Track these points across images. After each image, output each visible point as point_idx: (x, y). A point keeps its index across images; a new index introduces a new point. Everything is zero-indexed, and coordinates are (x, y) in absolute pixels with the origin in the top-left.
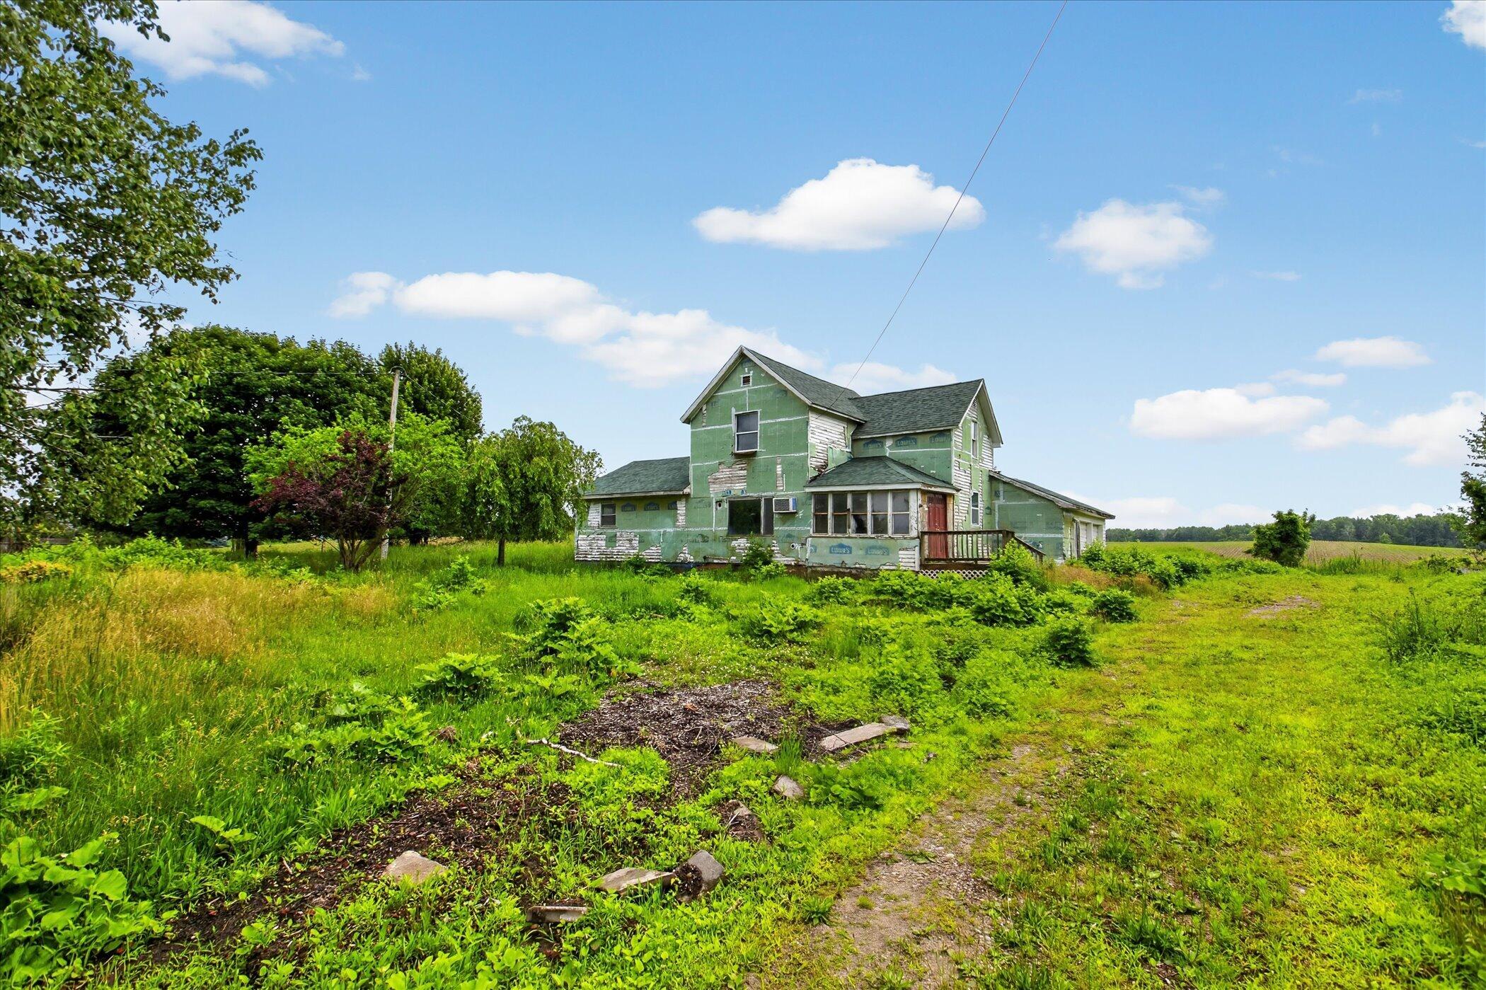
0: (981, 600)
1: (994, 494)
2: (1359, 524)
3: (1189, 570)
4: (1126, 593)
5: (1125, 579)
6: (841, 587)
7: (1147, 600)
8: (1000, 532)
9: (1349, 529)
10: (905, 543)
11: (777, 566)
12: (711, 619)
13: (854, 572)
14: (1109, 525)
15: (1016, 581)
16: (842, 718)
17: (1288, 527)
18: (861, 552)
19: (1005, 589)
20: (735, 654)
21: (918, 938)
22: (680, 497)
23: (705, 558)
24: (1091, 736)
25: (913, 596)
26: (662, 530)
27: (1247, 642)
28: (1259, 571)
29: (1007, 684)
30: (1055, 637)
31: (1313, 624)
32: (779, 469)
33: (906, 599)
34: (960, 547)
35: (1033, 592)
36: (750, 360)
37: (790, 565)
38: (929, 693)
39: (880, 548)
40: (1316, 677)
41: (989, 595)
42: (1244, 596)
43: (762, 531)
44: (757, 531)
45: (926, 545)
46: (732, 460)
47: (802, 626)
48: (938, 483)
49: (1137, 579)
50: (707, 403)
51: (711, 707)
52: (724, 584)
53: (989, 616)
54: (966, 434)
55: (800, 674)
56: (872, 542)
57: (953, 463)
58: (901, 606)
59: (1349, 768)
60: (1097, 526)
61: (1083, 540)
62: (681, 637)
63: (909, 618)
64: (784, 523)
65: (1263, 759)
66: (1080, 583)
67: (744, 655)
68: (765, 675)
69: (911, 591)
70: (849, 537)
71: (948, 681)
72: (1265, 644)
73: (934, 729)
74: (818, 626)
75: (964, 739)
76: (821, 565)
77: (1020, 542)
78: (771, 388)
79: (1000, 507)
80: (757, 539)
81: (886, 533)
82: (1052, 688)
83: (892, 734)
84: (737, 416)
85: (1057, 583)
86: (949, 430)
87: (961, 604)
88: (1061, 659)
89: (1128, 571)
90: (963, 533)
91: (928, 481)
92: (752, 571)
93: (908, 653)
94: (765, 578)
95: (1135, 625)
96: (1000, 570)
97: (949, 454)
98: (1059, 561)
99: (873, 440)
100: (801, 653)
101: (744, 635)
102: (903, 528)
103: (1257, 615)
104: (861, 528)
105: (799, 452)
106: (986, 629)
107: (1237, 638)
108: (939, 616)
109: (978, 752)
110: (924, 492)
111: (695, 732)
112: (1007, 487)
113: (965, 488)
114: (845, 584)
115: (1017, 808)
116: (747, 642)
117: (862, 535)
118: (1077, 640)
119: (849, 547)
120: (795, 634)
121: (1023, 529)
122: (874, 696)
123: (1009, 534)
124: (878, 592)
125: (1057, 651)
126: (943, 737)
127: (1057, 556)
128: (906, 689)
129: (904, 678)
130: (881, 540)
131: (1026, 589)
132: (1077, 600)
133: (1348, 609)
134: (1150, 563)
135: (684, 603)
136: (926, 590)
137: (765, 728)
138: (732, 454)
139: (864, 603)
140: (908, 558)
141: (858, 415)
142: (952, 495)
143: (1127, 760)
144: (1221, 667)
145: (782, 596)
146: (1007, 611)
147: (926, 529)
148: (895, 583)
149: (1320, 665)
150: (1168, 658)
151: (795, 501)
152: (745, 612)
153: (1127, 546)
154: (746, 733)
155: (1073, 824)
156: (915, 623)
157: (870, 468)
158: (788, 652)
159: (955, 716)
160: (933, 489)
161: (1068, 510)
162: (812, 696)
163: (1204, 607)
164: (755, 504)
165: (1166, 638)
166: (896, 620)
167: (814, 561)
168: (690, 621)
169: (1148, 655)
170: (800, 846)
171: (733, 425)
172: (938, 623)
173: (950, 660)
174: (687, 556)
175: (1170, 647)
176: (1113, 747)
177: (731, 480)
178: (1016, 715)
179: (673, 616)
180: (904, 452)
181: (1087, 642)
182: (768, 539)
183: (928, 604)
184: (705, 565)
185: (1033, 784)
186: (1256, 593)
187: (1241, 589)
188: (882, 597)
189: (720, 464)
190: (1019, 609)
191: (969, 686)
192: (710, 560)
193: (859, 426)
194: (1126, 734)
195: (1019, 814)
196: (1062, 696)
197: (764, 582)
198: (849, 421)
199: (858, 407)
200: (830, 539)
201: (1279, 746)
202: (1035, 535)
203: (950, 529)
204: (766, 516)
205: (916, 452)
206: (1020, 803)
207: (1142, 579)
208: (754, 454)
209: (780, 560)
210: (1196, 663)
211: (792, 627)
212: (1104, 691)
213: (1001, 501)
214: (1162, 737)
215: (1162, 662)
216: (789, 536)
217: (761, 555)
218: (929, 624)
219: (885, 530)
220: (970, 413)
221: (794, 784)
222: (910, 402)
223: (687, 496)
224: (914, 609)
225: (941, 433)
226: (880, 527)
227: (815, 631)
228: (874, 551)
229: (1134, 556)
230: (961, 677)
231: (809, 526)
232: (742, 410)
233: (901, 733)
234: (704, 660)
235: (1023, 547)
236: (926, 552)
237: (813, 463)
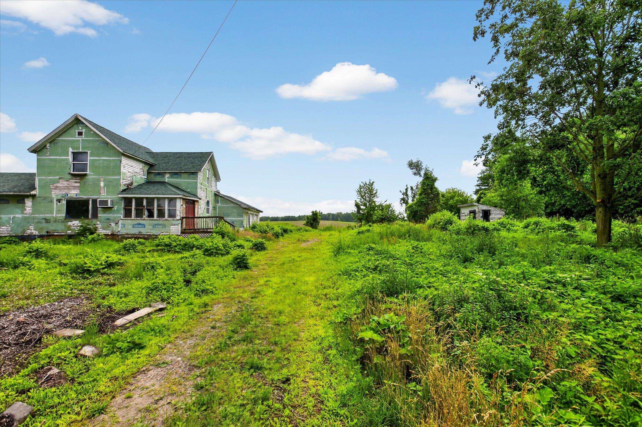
0: (207, 246)
1: (216, 201)
2: (333, 215)
3: (285, 231)
4: (264, 240)
5: (264, 235)
6: (137, 244)
7: (271, 242)
8: (218, 217)
9: (331, 217)
10: (174, 222)
11: (99, 235)
12: (48, 266)
13: (146, 236)
14: (261, 215)
15: (223, 237)
16: (129, 309)
17: (315, 216)
18: (151, 227)
19: (218, 241)
20: (63, 285)
21: (156, 402)
22: (28, 196)
23: (47, 232)
24: (245, 296)
25: (176, 246)
26: (12, 216)
27: (300, 255)
28: (306, 231)
29: (214, 280)
30: (236, 259)
31: (318, 247)
32: (102, 184)
33: (171, 248)
34: (200, 224)
35: (229, 241)
36: (83, 123)
37: (108, 235)
38: (177, 289)
39: (161, 225)
40: (316, 264)
41: (211, 244)
42: (301, 240)
43: (90, 217)
44: (87, 217)
45: (184, 223)
46: (69, 177)
47: (110, 265)
48: (191, 196)
49: (268, 235)
50: (50, 143)
51: (40, 317)
52: (61, 246)
53: (208, 252)
54: (205, 175)
55: (105, 290)
56: (156, 222)
57: (198, 187)
58: (169, 251)
59: (320, 292)
60: (257, 215)
61: (251, 220)
62: (21, 279)
63: (171, 256)
64: (104, 213)
65: (299, 293)
66: (248, 237)
67: (70, 284)
68: (83, 294)
69: (175, 244)
70: (144, 220)
71: (188, 282)
72: (304, 255)
73: (178, 305)
74: (121, 264)
75: (192, 306)
76: (127, 234)
77: (226, 221)
78: (97, 141)
79: (219, 207)
80: (86, 221)
81: (164, 217)
82: (233, 279)
83: (156, 311)
84: (73, 153)
85: (240, 237)
86: (197, 173)
87: (198, 248)
88: (238, 267)
89: (265, 232)
90: (202, 217)
91: (187, 195)
92: (82, 238)
93: (168, 272)
94: (90, 242)
95: (266, 252)
96: (216, 233)
97: (197, 182)
98: (241, 229)
99: (159, 174)
100: (108, 279)
101: (71, 273)
102: (172, 215)
103: (304, 245)
104: (151, 215)
105: (116, 176)
106: (208, 258)
107: (297, 254)
108: (187, 254)
109: (198, 311)
110: (184, 199)
111: (24, 334)
112: (222, 199)
113: (203, 198)
114: (140, 243)
115: (212, 330)
116: (73, 277)
117: (151, 219)
118: (244, 260)
119: (143, 224)
120: (106, 269)
121: (228, 216)
122: (148, 294)
123: (221, 218)
124: (158, 245)
125: (236, 264)
126: (183, 307)
127: (241, 227)
128: (165, 289)
129: (164, 284)
130: (161, 221)
131: (227, 240)
132: (246, 244)
133: (327, 242)
134: (273, 229)
135: (26, 259)
136: (182, 243)
137: (79, 322)
138: (69, 174)
139: (149, 251)
140: (175, 229)
141: (151, 161)
142: (198, 201)
143: (257, 302)
144: (291, 264)
145: (99, 251)
146: (218, 250)
147: (184, 216)
148: (167, 241)
149: (317, 260)
150: (275, 263)
151: (112, 201)
152: (72, 261)
153: (265, 223)
154: (65, 327)
155: (233, 331)
156: (175, 258)
157: (157, 187)
158: (100, 279)
159: (189, 297)
160: (188, 198)
161: (245, 209)
162: (112, 300)
163: (289, 244)
164: (85, 203)
165: (275, 256)
166: (166, 258)
167: (123, 232)
168: (30, 270)
169: (269, 262)
170: (92, 379)
171: (70, 158)
172: (186, 258)
173: (190, 273)
174: (32, 230)
175: (276, 258)
176: (252, 298)
177: (68, 188)
178: (217, 292)
179: (16, 267)
180: (175, 180)
181: (247, 259)
182: (94, 221)
183: (183, 249)
184: (48, 236)
185: (221, 319)
186: (304, 238)
187: (300, 237)
188: (159, 248)
189: (60, 178)
190: (223, 248)
191: (197, 283)
192: (51, 233)
193: (151, 166)
194: (258, 293)
195: (214, 332)
196: (236, 282)
197: (90, 244)
198: (145, 163)
199: (151, 157)
200: (133, 220)
201: (304, 288)
202: (233, 219)
203: (196, 215)
204: (93, 208)
205: (182, 181)
206: (213, 328)
207: (270, 235)
208: (86, 175)
209: (102, 232)
210: (283, 264)
211: (104, 266)
212: (252, 277)
213: (219, 204)
214: (269, 292)
215: (273, 264)
216: (108, 219)
217: (89, 230)
218: (182, 258)
219: (163, 216)
220: (207, 166)
221: (93, 348)
222: (179, 157)
223: (34, 196)
224: (176, 252)
225: (193, 173)
226: (161, 214)
227: (119, 267)
228: (157, 226)
229: (267, 226)
230: (194, 279)
231: (121, 214)
232: (77, 149)
233: (161, 310)
234: (38, 291)
235: (227, 223)
236: (184, 226)
237: (124, 182)
